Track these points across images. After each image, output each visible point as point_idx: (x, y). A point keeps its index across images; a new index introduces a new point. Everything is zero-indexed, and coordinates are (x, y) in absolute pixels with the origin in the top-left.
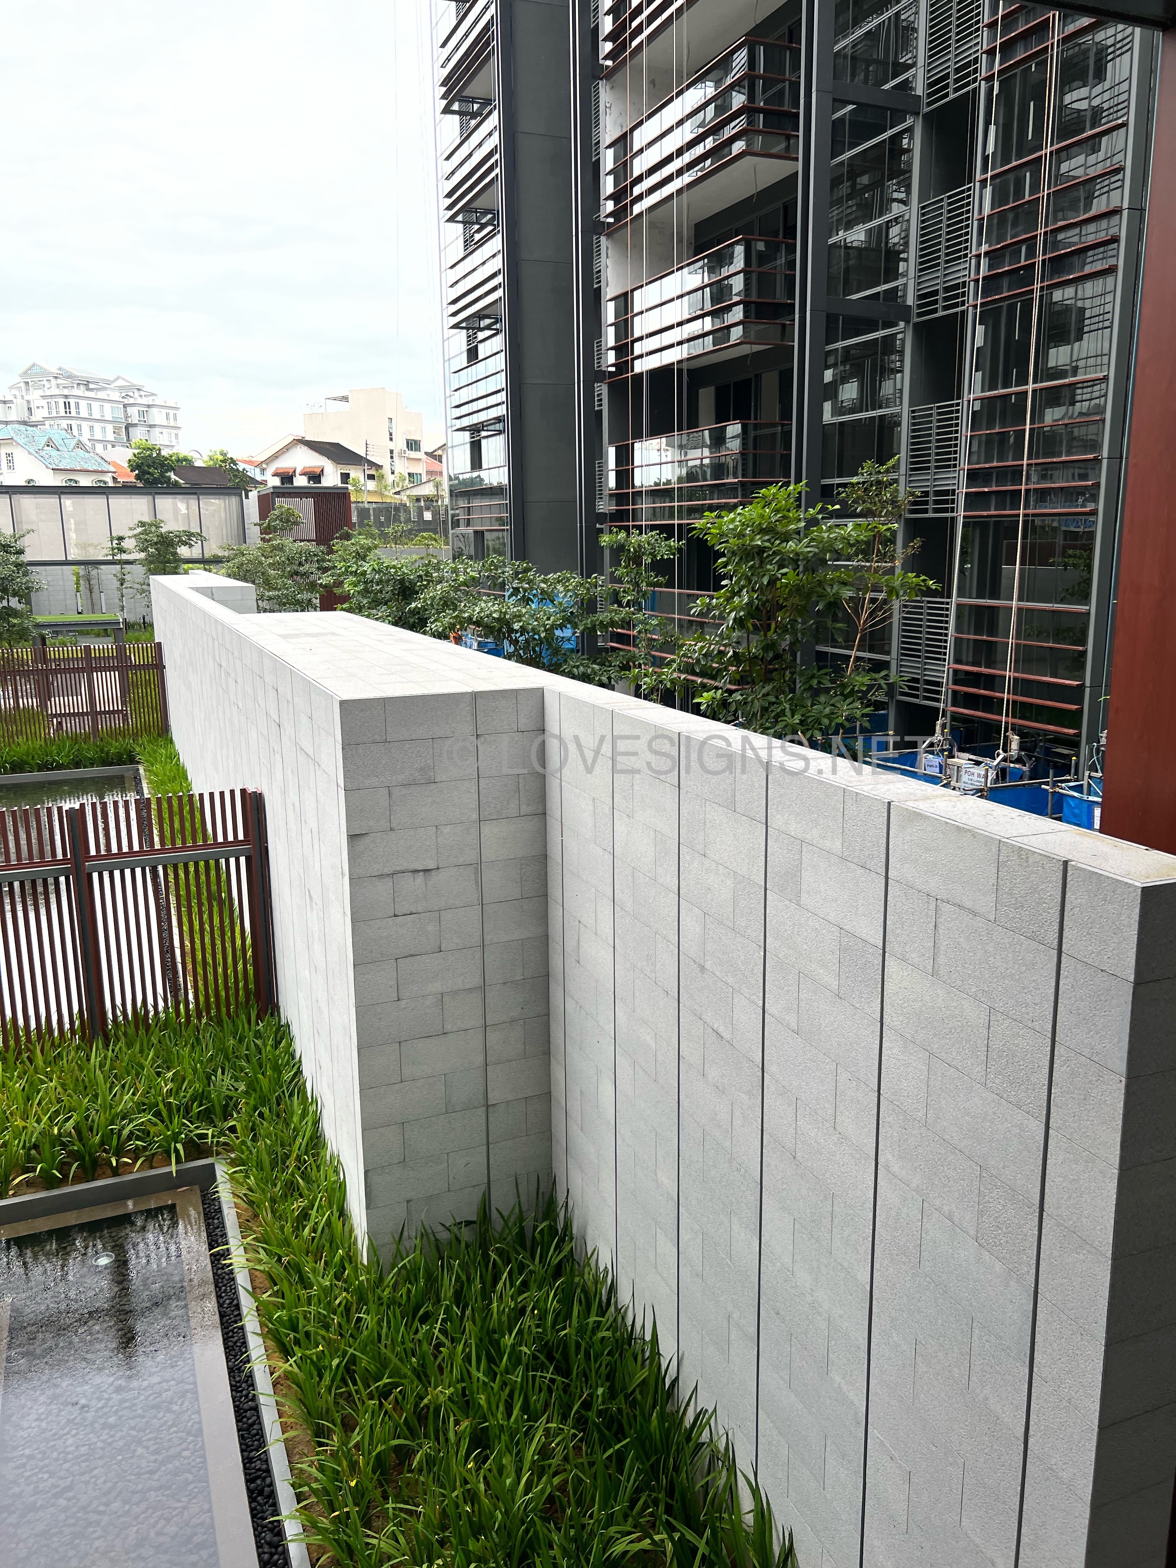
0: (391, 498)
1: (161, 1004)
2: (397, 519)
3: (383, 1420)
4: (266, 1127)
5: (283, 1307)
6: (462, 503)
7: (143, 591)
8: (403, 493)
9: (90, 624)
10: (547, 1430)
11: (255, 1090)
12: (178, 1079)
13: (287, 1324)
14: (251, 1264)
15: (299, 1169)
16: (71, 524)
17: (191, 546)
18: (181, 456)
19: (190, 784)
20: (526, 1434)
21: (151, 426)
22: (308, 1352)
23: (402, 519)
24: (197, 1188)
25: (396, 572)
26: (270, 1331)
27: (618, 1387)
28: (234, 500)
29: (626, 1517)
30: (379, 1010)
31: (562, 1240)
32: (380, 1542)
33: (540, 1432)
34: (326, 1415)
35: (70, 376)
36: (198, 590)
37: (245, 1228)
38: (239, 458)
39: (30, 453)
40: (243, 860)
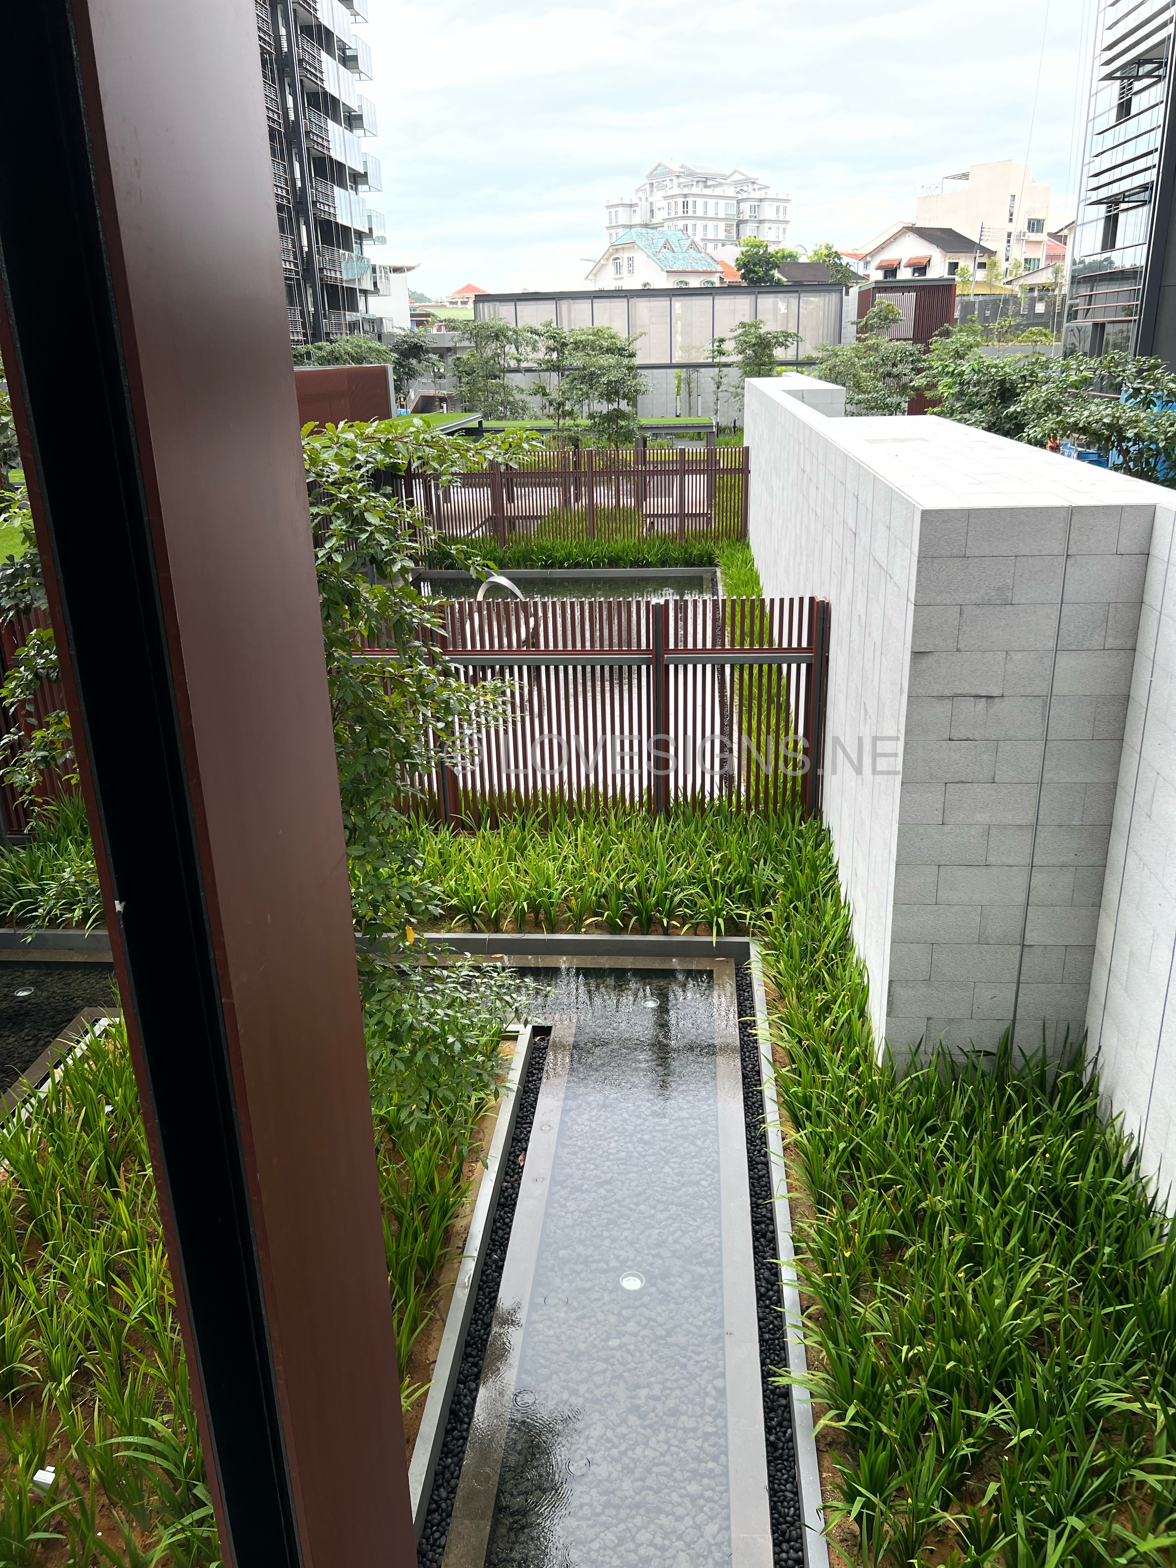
0: (1002, 289)
1: (716, 792)
2: (1004, 314)
3: (880, 1209)
4: (798, 920)
5: (799, 1084)
6: (1084, 291)
7: (737, 395)
8: (1015, 283)
9: (687, 427)
10: (1043, 1269)
11: (793, 885)
12: (726, 862)
13: (801, 1100)
14: (774, 1039)
15: (826, 964)
16: (678, 326)
17: (787, 347)
18: (786, 252)
19: (761, 590)
20: (1022, 1264)
21: (761, 222)
22: (818, 1130)
23: (1010, 313)
24: (732, 960)
25: (996, 372)
26: (785, 1102)
27: (1128, 1251)
28: (834, 297)
29: (1118, 1374)
30: (922, 831)
31: (1086, 1094)
32: (866, 1312)
33: (1036, 1268)
34: (830, 1188)
35: (691, 174)
36: (789, 392)
37: (771, 1006)
38: (844, 252)
39: (648, 256)
40: (804, 667)
